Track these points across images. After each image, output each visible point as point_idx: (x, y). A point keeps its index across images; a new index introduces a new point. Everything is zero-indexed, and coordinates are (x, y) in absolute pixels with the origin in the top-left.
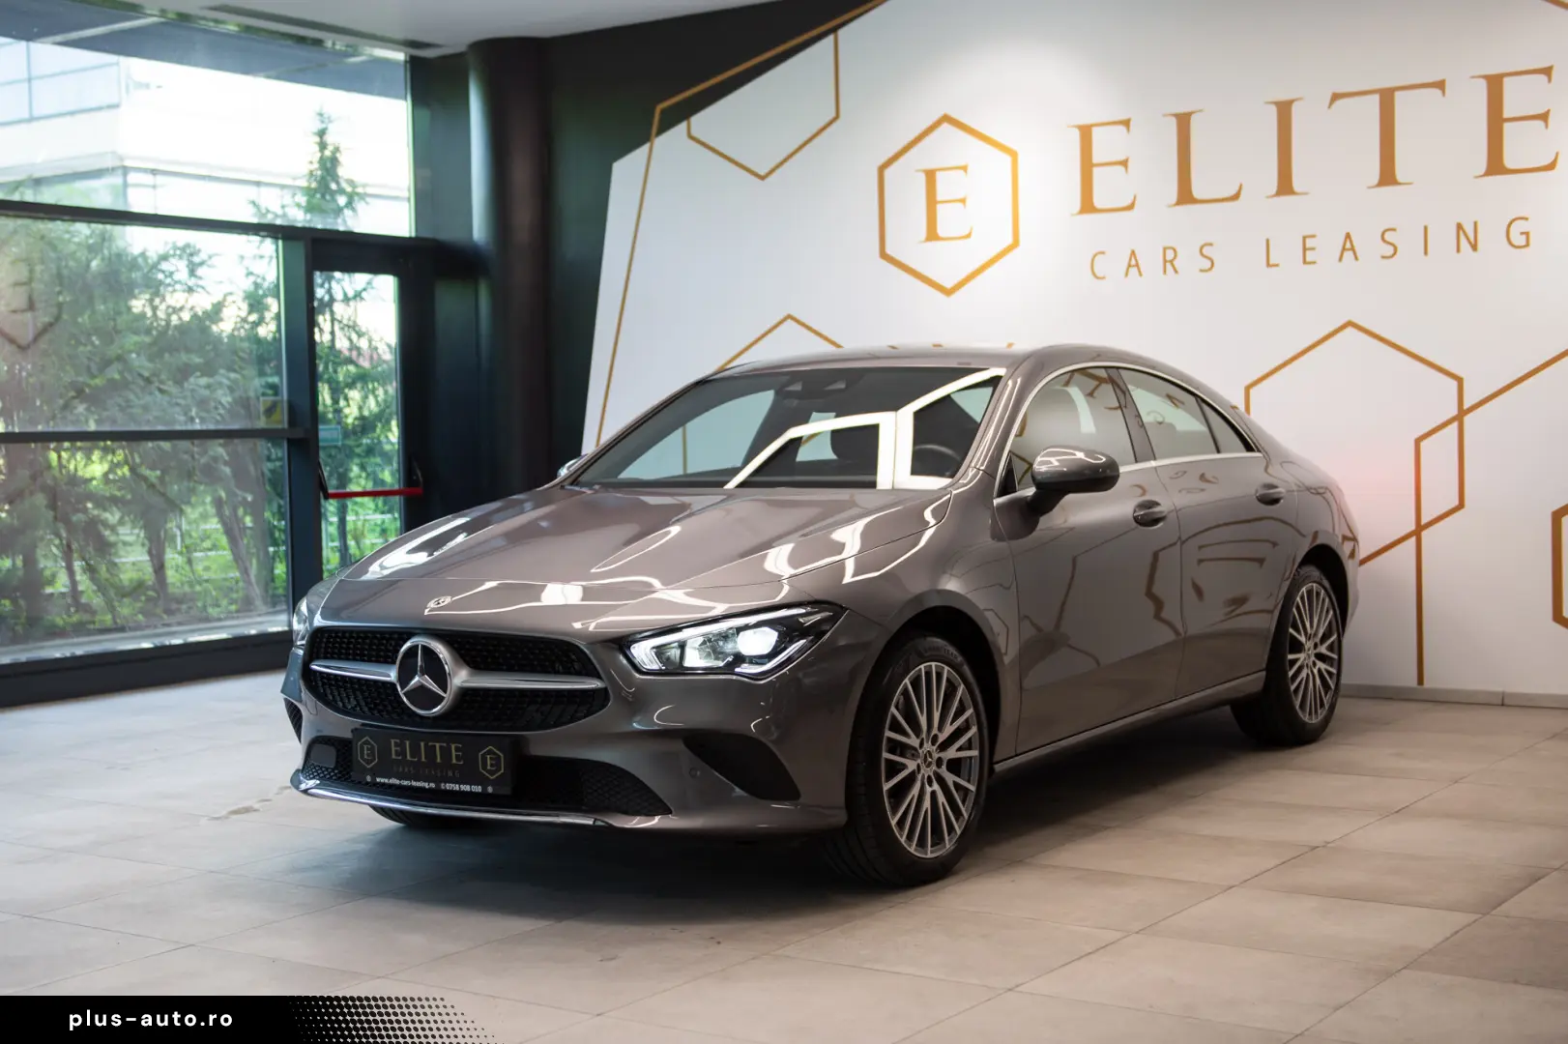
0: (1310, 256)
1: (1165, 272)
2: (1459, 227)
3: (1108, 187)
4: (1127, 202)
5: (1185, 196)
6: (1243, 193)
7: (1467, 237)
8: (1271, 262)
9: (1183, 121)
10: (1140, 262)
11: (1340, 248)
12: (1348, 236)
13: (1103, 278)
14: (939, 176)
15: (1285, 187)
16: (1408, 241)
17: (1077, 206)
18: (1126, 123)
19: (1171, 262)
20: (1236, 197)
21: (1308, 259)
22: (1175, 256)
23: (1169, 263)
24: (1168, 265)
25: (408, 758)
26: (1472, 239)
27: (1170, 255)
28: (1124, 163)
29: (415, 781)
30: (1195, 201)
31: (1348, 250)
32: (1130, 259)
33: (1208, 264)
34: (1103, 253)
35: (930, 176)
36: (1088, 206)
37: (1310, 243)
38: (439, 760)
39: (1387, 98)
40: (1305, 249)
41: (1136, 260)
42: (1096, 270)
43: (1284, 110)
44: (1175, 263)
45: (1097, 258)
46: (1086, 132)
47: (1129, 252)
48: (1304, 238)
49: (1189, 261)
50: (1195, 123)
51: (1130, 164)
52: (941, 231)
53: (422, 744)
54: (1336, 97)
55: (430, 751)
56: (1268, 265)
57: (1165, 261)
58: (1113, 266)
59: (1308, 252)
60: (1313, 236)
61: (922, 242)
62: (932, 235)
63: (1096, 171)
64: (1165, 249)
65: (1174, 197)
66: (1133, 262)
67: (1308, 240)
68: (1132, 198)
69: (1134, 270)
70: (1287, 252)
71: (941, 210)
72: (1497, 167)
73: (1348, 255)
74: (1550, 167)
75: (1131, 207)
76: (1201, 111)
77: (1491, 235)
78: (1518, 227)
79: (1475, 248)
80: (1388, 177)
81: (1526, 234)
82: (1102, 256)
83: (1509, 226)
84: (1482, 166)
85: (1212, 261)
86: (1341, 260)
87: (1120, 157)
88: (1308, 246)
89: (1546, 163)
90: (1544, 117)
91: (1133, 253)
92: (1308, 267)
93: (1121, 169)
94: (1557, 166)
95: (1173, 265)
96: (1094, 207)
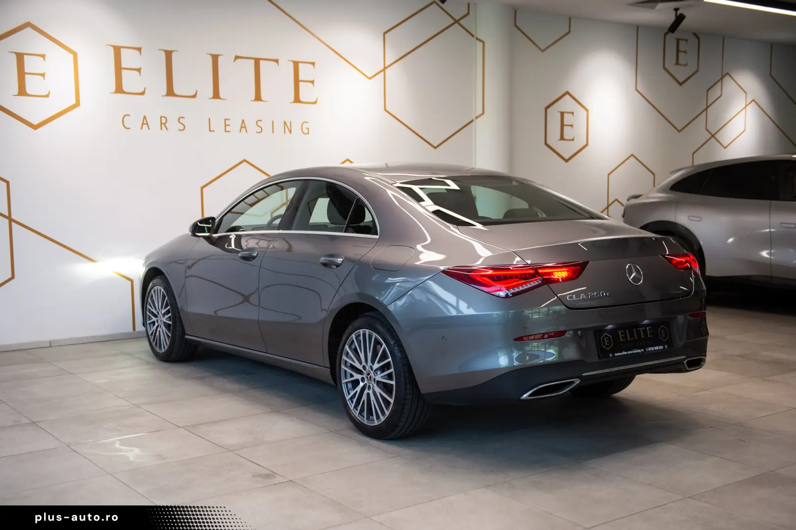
0: (228, 128)
1: (161, 129)
2: (285, 123)
3: (130, 81)
4: (141, 91)
5: (170, 92)
6: (198, 94)
7: (288, 127)
8: (211, 129)
9: (169, 54)
10: (149, 123)
11: (240, 126)
12: (243, 121)
13: (129, 128)
14: (26, 58)
15: (216, 95)
16: (266, 125)
17: (113, 89)
18: (139, 49)
20: (194, 96)
21: (227, 130)
22: (166, 122)
23: (163, 124)
24: (163, 125)
26: (289, 128)
27: (164, 121)
28: (139, 70)
30: (174, 95)
31: (243, 128)
32: (144, 120)
33: (182, 127)
34: (129, 115)
35: (20, 57)
36: (119, 89)
37: (228, 122)
39: (257, 61)
40: (226, 125)
41: (147, 121)
42: (125, 124)
43: (215, 58)
44: (166, 124)
45: (125, 119)
46: (117, 50)
48: (225, 120)
49: (173, 124)
50: (175, 57)
51: (142, 71)
52: (28, 91)
54: (237, 57)
56: (210, 130)
57: (161, 124)
58: (134, 122)
59: (227, 127)
60: (229, 119)
61: (16, 95)
62: (22, 92)
63: (123, 72)
64: (161, 117)
65: (165, 92)
66: (145, 122)
67: (227, 121)
68: (144, 89)
69: (145, 126)
70: (218, 125)
71: (28, 78)
72: (297, 100)
73: (243, 130)
74: (315, 103)
75: (143, 93)
76: (177, 51)
77: (296, 128)
78: (305, 126)
79: (290, 132)
80: (258, 98)
81: (308, 129)
82: (128, 117)
83: (302, 124)
84: (292, 99)
85: (184, 125)
86: (240, 131)
87: (138, 67)
88: (227, 123)
89: (314, 100)
90: (312, 82)
91: (145, 117)
92: (227, 133)
93: (137, 73)
94: (318, 102)
95: (165, 126)
96: (123, 90)
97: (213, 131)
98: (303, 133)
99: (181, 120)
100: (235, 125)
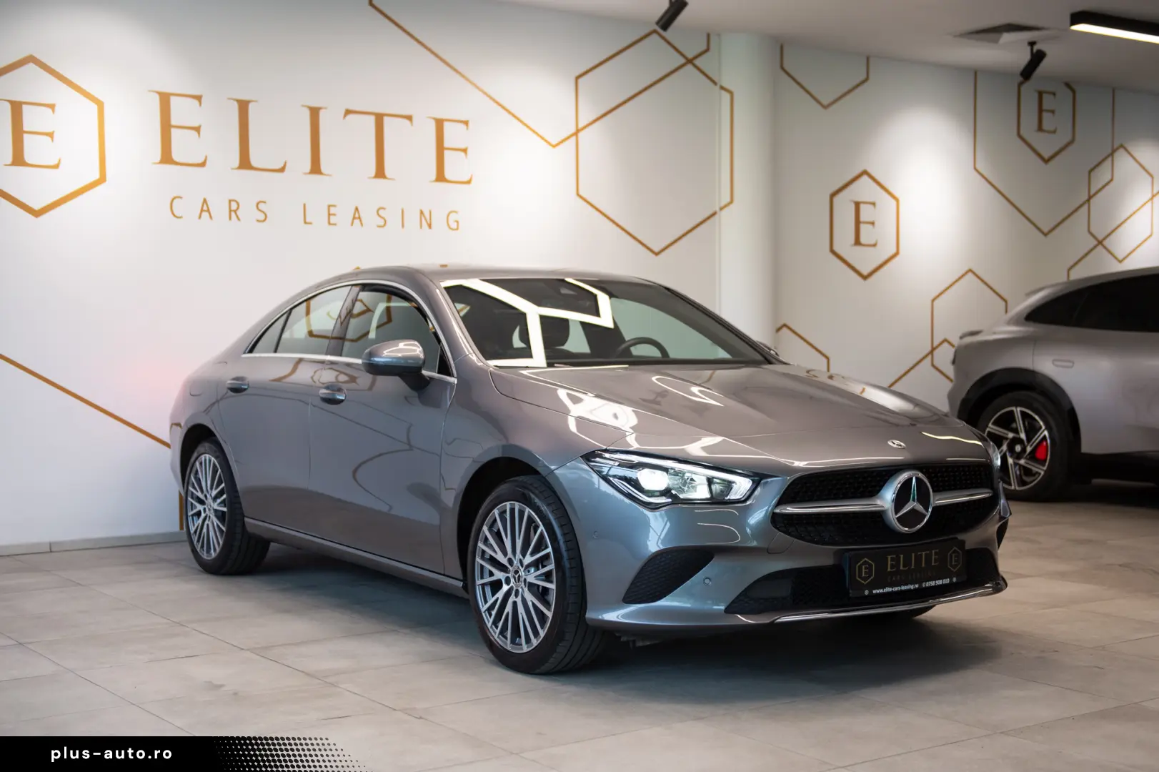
0: (333, 219)
1: (230, 218)
2: (422, 212)
3: (182, 145)
4: (200, 160)
5: (245, 163)
6: (288, 166)
7: (426, 220)
8: (308, 220)
9: (243, 106)
10: (211, 208)
11: (352, 217)
12: (357, 209)
13: (181, 217)
14: (25, 108)
15: (316, 168)
16: (393, 217)
17: (158, 157)
18: (199, 98)
19: (235, 212)
20: (282, 170)
21: (332, 222)
22: (238, 208)
23: (233, 210)
24: (233, 214)
25: (901, 568)
26: (428, 220)
27: (234, 206)
28: (197, 129)
29: (904, 585)
30: (251, 167)
31: (357, 219)
32: (203, 205)
33: (262, 217)
34: (181, 197)
35: (16, 107)
36: (167, 158)
37: (333, 210)
38: (923, 565)
39: (379, 118)
40: (329, 215)
41: (208, 207)
42: (174, 210)
43: (315, 113)
44: (238, 213)
45: (175, 201)
46: (165, 99)
47: (202, 200)
48: (329, 206)
49: (247, 211)
50: (252, 108)
51: (202, 130)
52: (27, 158)
53: (913, 554)
54: (348, 112)
55: (918, 559)
56: (305, 223)
57: (230, 211)
58: (189, 207)
59: (331, 217)
60: (334, 206)
61: (7, 165)
62: (19, 160)
63: (174, 131)
64: (230, 201)
65: (237, 163)
66: (205, 208)
67: (331, 208)
68: (204, 158)
70: (317, 215)
71: (27, 139)
72: (441, 177)
73: (357, 222)
74: (469, 182)
75: (203, 164)
76: (256, 101)
77: (439, 220)
78: (453, 217)
79: (430, 226)
80: (380, 173)
81: (457, 222)
82: (179, 199)
83: (448, 216)
84: (433, 176)
85: (265, 214)
86: (352, 224)
87: (196, 125)
88: (331, 212)
89: (466, 179)
90: (465, 151)
91: (205, 201)
92: (331, 226)
93: (194, 133)
94: (472, 182)
95: (236, 214)
96: (172, 160)
97: (310, 223)
98: (449, 227)
99: (261, 206)
100: (344, 215)
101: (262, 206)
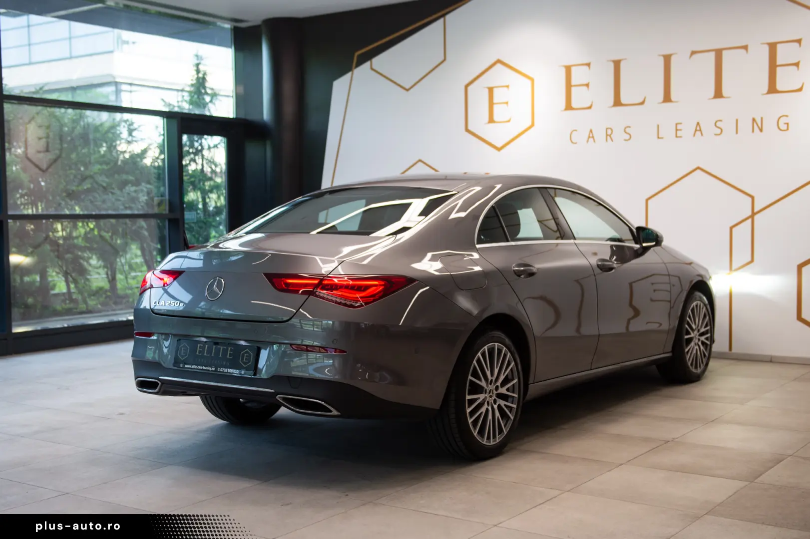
0: (679, 133)
1: (606, 140)
2: (754, 120)
3: (579, 97)
4: (588, 105)
5: (617, 102)
6: (646, 100)
7: (757, 125)
8: (660, 136)
9: (617, 64)
11: (694, 130)
12: (698, 124)
13: (576, 143)
14: (495, 90)
15: (667, 98)
16: (728, 126)
17: (564, 106)
18: (588, 65)
19: (610, 136)
20: (642, 103)
21: (678, 135)
22: (612, 133)
23: (609, 136)
24: (608, 137)
26: (760, 126)
27: (609, 132)
28: (587, 85)
30: (622, 105)
31: (698, 131)
32: (590, 134)
33: (628, 137)
34: (576, 130)
35: (491, 90)
36: (569, 107)
37: (679, 127)
39: (719, 53)
40: (677, 130)
41: (593, 135)
42: (572, 139)
43: (667, 59)
44: (612, 136)
45: (573, 133)
46: (568, 69)
47: (589, 131)
48: (676, 124)
49: (619, 135)
50: (622, 65)
51: (590, 85)
52: (496, 118)
54: (693, 53)
56: (658, 138)
57: (607, 135)
58: (581, 137)
60: (681, 124)
61: (485, 124)
62: (491, 120)
63: (573, 89)
64: (607, 129)
65: (612, 103)
66: (591, 136)
67: (678, 125)
68: (591, 103)
69: (591, 140)
70: (668, 131)
71: (496, 107)
72: (772, 90)
73: (698, 133)
74: (800, 90)
75: (590, 107)
76: (625, 59)
77: (770, 124)
78: (783, 120)
79: (761, 130)
80: (718, 94)
81: (787, 124)
82: (575, 132)
83: (779, 119)
84: (765, 89)
85: (630, 135)
86: (694, 136)
87: (585, 82)
89: (798, 87)
90: (797, 65)
91: (592, 131)
92: (678, 139)
93: (585, 88)
94: (804, 88)
95: (611, 137)
96: (571, 107)
97: (662, 138)
98: (780, 129)
101: (628, 130)
